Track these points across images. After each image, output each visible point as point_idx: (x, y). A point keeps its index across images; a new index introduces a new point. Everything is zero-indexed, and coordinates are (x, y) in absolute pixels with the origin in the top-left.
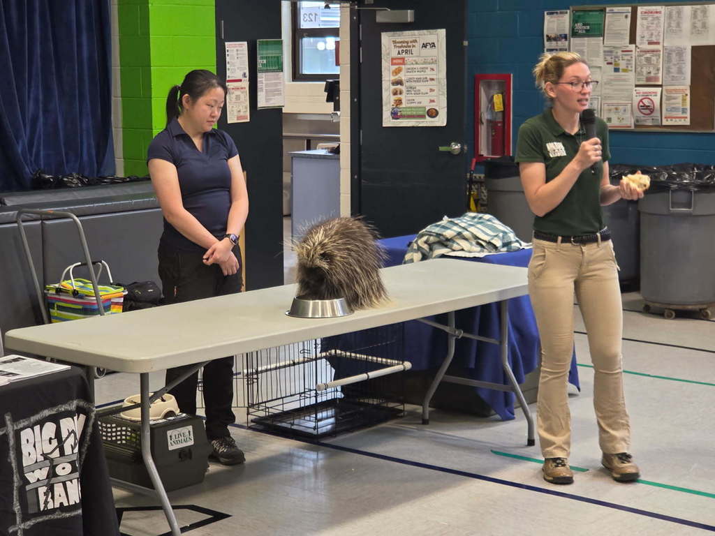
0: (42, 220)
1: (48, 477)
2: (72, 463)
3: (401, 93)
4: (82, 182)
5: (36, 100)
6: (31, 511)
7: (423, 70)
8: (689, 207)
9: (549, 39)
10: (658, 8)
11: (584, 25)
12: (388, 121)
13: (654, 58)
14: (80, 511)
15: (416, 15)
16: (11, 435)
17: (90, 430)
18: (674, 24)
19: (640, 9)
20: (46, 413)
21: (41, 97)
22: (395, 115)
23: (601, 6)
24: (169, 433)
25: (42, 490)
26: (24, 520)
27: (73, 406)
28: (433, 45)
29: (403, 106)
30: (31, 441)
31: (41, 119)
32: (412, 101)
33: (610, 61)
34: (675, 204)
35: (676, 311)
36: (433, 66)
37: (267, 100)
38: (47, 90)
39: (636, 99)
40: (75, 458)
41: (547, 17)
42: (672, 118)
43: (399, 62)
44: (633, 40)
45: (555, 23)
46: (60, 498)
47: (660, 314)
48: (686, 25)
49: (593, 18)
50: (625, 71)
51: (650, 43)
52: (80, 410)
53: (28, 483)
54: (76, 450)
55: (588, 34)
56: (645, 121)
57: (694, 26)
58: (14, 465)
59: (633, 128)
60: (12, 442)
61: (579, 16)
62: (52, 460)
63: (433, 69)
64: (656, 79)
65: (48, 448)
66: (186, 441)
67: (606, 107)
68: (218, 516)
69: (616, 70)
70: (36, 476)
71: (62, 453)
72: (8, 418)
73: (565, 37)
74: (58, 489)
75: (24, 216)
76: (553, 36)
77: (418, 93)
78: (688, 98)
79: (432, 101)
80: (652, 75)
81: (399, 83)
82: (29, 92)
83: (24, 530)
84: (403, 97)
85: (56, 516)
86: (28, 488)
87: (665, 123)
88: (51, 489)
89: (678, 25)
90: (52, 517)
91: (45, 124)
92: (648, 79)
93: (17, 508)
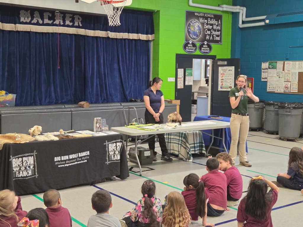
0: (129, 108)
1: (114, 154)
2: (119, 151)
3: (223, 82)
4: (141, 101)
5: (132, 81)
6: (110, 160)
7: (229, 76)
8: (290, 113)
9: (263, 69)
10: (290, 62)
11: (272, 66)
12: (220, 89)
13: (289, 75)
14: (120, 161)
15: (227, 63)
16: (107, 145)
17: (123, 146)
18: (294, 66)
19: (286, 62)
20: (114, 141)
21: (133, 81)
22: (221, 88)
23: (276, 61)
24: (145, 152)
25: (112, 156)
26: (109, 161)
27: (120, 140)
28: (231, 70)
29: (223, 85)
30: (111, 146)
31: (133, 86)
32: (226, 84)
33: (278, 75)
34: (286, 112)
35: (287, 139)
36: (231, 75)
37: (188, 83)
38: (135, 79)
39: (284, 85)
40: (119, 150)
41: (263, 64)
42: (293, 90)
43: (223, 74)
44: (283, 70)
45: (265, 65)
46: (116, 158)
47: (283, 140)
48: (297, 66)
49: (274, 64)
50: (281, 78)
51: (288, 71)
52: (121, 142)
53: (110, 154)
54: (120, 149)
55: (273, 68)
56: (286, 91)
57: (299, 67)
58: (107, 150)
59: (283, 92)
60: (107, 146)
61: (271, 64)
62: (115, 150)
63: (231, 76)
64: (289, 80)
65: (114, 148)
66: (148, 154)
67: (276, 87)
68: (152, 169)
69: (279, 78)
70: (111, 153)
71: (117, 149)
72: (106, 141)
73: (267, 69)
74: (116, 156)
75: (125, 107)
76: (264, 68)
77: (227, 82)
78: (297, 85)
79: (230, 84)
80: (288, 79)
81: (223, 80)
82: (130, 80)
83: (109, 163)
84: (223, 83)
85: (115, 161)
86: (110, 155)
87: (291, 91)
88: (114, 156)
89: (295, 66)
90: (114, 161)
91: (134, 87)
92: (287, 80)
93: (107, 159)
